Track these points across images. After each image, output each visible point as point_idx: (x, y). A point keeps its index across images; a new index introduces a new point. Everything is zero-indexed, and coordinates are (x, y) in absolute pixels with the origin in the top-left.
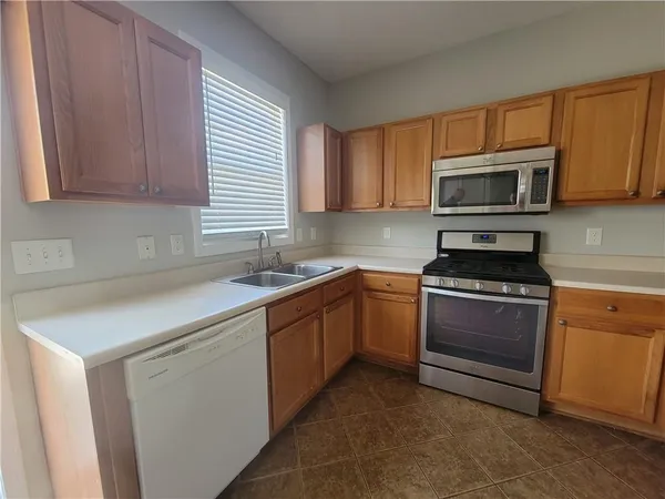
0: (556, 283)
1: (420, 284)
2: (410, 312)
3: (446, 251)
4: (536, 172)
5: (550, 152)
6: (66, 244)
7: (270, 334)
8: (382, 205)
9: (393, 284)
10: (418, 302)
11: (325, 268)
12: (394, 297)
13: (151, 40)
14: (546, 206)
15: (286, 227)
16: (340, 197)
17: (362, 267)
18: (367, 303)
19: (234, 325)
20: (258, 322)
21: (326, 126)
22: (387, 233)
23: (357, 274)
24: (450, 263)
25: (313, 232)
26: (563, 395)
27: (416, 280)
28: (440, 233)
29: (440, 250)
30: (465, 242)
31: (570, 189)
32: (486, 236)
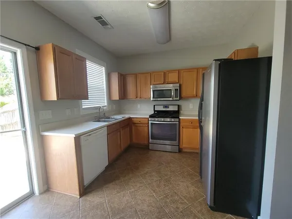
0: (180, 118)
1: (148, 121)
2: (146, 129)
3: (156, 111)
4: (176, 90)
5: (178, 85)
6: (50, 111)
7: (108, 134)
8: (137, 97)
9: (141, 121)
10: (148, 126)
11: (119, 117)
12: (141, 125)
13: (76, 58)
14: (178, 99)
15: (106, 105)
16: (123, 94)
17: (131, 117)
18: (133, 128)
19: (99, 131)
20: (105, 132)
21: (118, 73)
22: (139, 106)
23: (130, 119)
24: (157, 114)
25: (114, 106)
26: (184, 146)
27: (147, 119)
28: (154, 106)
29: (155, 111)
30: (161, 108)
31: (184, 94)
32: (166, 107)
